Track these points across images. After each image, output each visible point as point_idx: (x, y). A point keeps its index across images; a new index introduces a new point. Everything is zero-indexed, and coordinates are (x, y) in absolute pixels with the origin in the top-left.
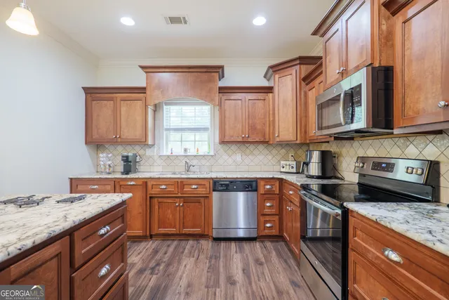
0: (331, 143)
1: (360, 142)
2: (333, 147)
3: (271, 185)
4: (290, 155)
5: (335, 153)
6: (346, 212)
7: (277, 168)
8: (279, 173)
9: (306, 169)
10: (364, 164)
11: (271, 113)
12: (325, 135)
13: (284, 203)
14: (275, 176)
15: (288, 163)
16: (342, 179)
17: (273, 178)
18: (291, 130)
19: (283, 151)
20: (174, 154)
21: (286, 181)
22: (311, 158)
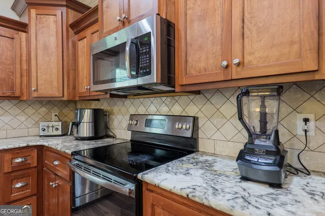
0: (101, 101)
1: (132, 100)
2: (104, 106)
3: (24, 157)
4: (53, 114)
5: (106, 112)
6: (140, 184)
7: (34, 131)
8: (38, 138)
9: (75, 130)
10: (137, 121)
11: (24, 58)
12: (100, 91)
13: (45, 177)
14: (31, 144)
15: (51, 124)
16: (113, 137)
17: (28, 147)
18: (55, 84)
19: (44, 109)
21: (49, 149)
22: (82, 117)
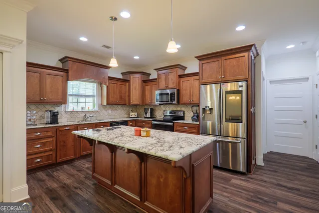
3: (132, 123)
10: (167, 112)
15: (134, 113)
16: (156, 118)
19: (128, 108)
20: (75, 110)
